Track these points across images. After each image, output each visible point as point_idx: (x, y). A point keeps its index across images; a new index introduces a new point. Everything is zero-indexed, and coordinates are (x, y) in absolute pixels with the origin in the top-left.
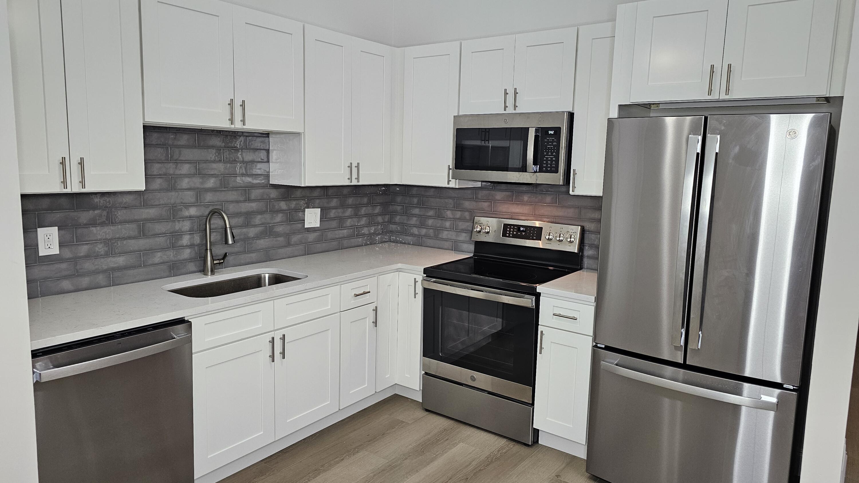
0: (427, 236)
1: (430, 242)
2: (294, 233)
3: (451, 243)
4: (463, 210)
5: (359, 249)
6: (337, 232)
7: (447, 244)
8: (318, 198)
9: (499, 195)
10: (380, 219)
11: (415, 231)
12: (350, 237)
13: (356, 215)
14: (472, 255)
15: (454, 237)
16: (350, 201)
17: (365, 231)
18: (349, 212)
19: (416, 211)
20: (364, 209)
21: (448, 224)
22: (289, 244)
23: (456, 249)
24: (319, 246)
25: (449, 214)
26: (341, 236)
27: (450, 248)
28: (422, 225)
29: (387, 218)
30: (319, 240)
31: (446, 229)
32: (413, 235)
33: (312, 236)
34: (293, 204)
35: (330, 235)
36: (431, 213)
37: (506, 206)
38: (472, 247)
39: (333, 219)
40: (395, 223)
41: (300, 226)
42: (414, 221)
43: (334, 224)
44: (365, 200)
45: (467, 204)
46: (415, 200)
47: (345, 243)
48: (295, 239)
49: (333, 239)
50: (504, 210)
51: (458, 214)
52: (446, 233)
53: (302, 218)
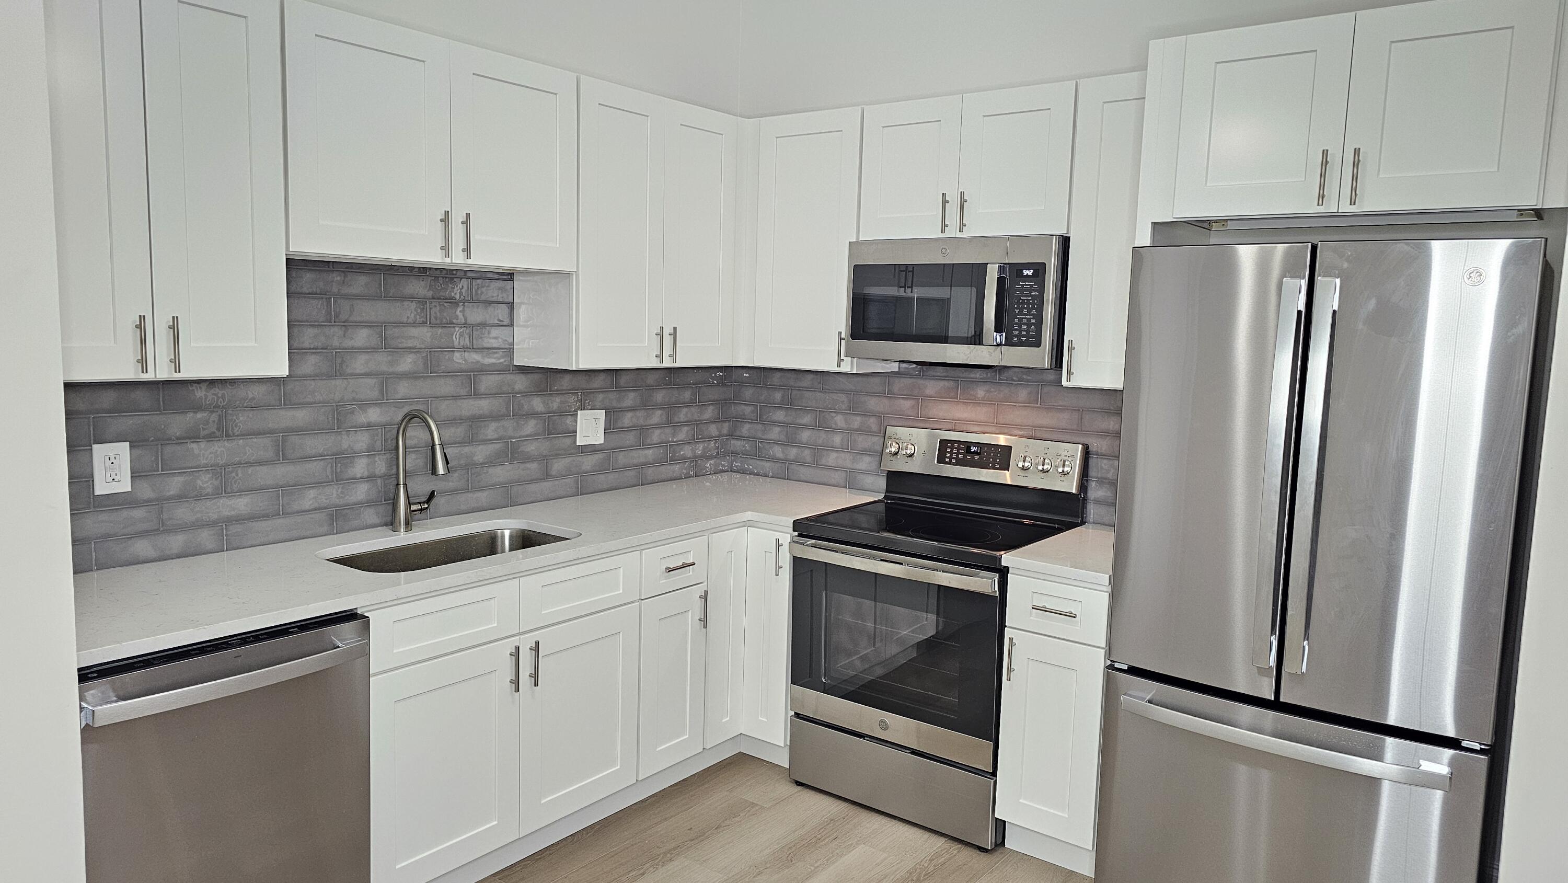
0: (798, 461)
1: (804, 472)
2: (558, 454)
3: (844, 474)
4: (866, 414)
5: (674, 485)
6: (634, 453)
7: (838, 477)
8: (602, 390)
9: (931, 387)
10: (713, 430)
11: (777, 451)
12: (657, 463)
13: (670, 423)
14: (881, 496)
15: (848, 464)
16: (660, 396)
17: (687, 451)
18: (657, 416)
19: (780, 415)
20: (685, 410)
21: (837, 439)
22: (546, 476)
23: (851, 485)
24: (603, 480)
25: (839, 420)
26: (642, 460)
27: (843, 484)
28: (790, 442)
29: (726, 428)
30: (602, 469)
31: (833, 449)
32: (774, 459)
33: (589, 462)
34: (555, 403)
35: (622, 458)
36: (807, 419)
37: (945, 406)
38: (882, 483)
39: (629, 430)
40: (740, 438)
41: (568, 441)
42: (775, 433)
43: (630, 438)
44: (687, 395)
45: (873, 403)
46: (778, 396)
47: (650, 472)
48: (558, 465)
49: (626, 467)
50: (941, 414)
51: (857, 422)
52: (834, 455)
53: (571, 429)
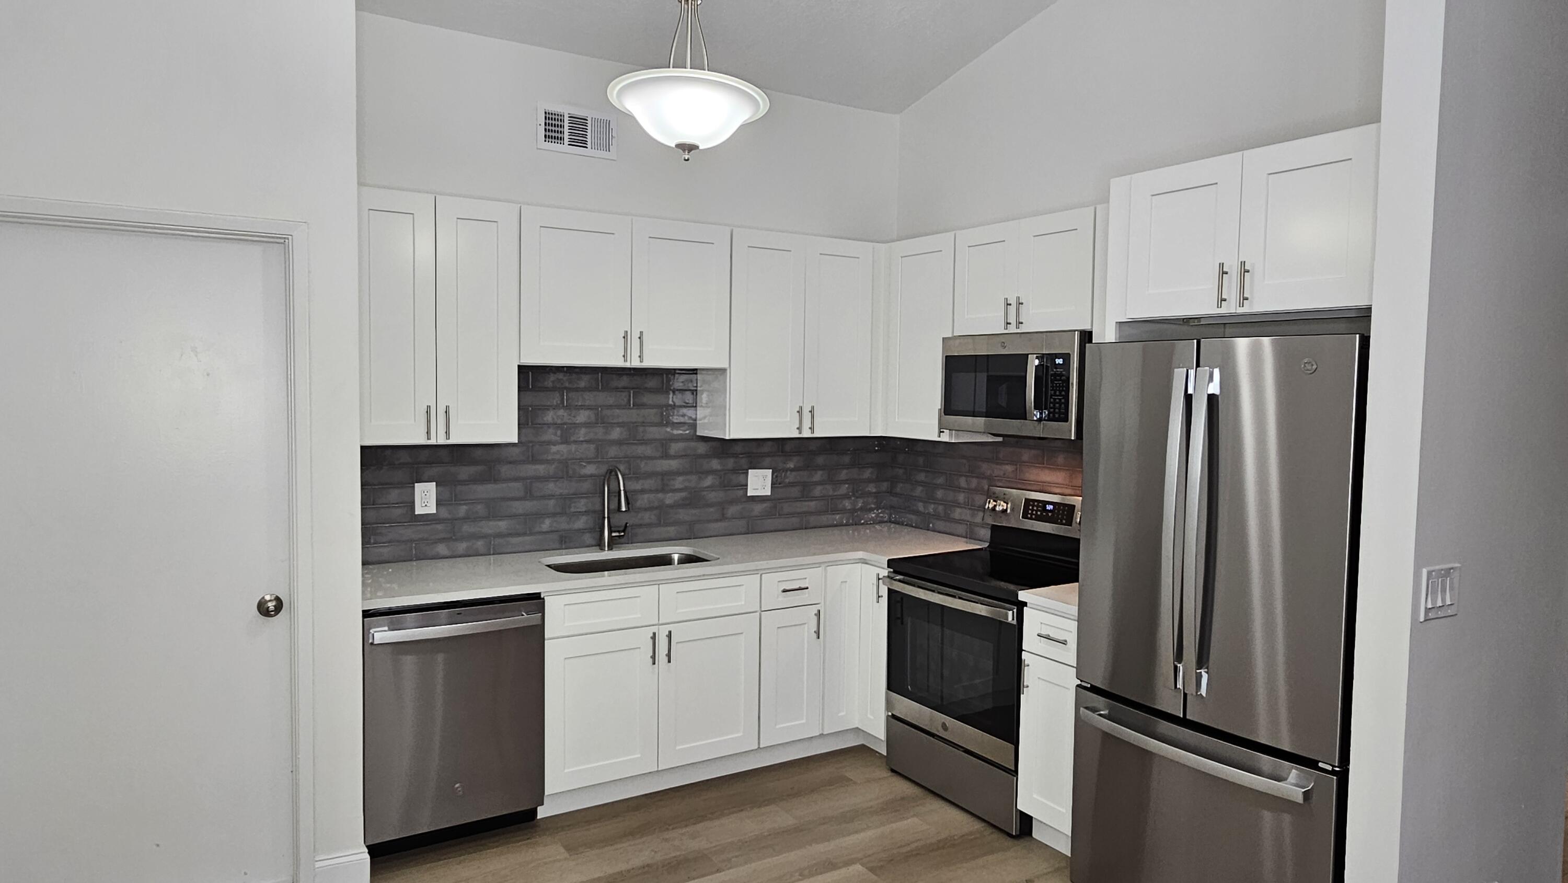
0: (937, 516)
1: (940, 525)
2: (732, 502)
3: (965, 526)
4: (981, 476)
5: (836, 531)
6: (798, 504)
7: (961, 529)
8: (768, 455)
9: (1026, 455)
10: (872, 488)
11: (920, 506)
12: (818, 513)
13: (831, 481)
14: (986, 545)
15: (968, 518)
16: (820, 460)
17: (847, 504)
18: (818, 476)
19: (922, 477)
20: (845, 471)
21: (961, 497)
22: (723, 518)
23: (970, 536)
24: (770, 523)
25: (963, 482)
26: (805, 509)
27: (964, 534)
28: (930, 498)
29: (885, 486)
30: (768, 515)
31: (958, 505)
32: (916, 513)
33: (758, 508)
34: (730, 463)
35: (787, 508)
36: (940, 480)
37: (1035, 471)
38: (986, 533)
39: (792, 485)
40: (896, 495)
41: (741, 493)
42: (919, 491)
43: (795, 492)
44: (847, 459)
45: (985, 468)
46: (921, 460)
47: (813, 520)
48: (732, 510)
49: (792, 514)
50: (1032, 477)
51: (974, 482)
52: (958, 510)
53: (743, 483)
